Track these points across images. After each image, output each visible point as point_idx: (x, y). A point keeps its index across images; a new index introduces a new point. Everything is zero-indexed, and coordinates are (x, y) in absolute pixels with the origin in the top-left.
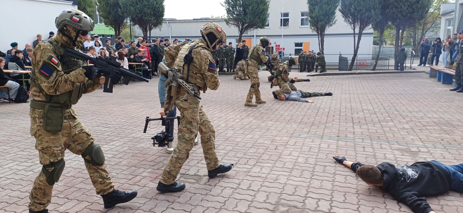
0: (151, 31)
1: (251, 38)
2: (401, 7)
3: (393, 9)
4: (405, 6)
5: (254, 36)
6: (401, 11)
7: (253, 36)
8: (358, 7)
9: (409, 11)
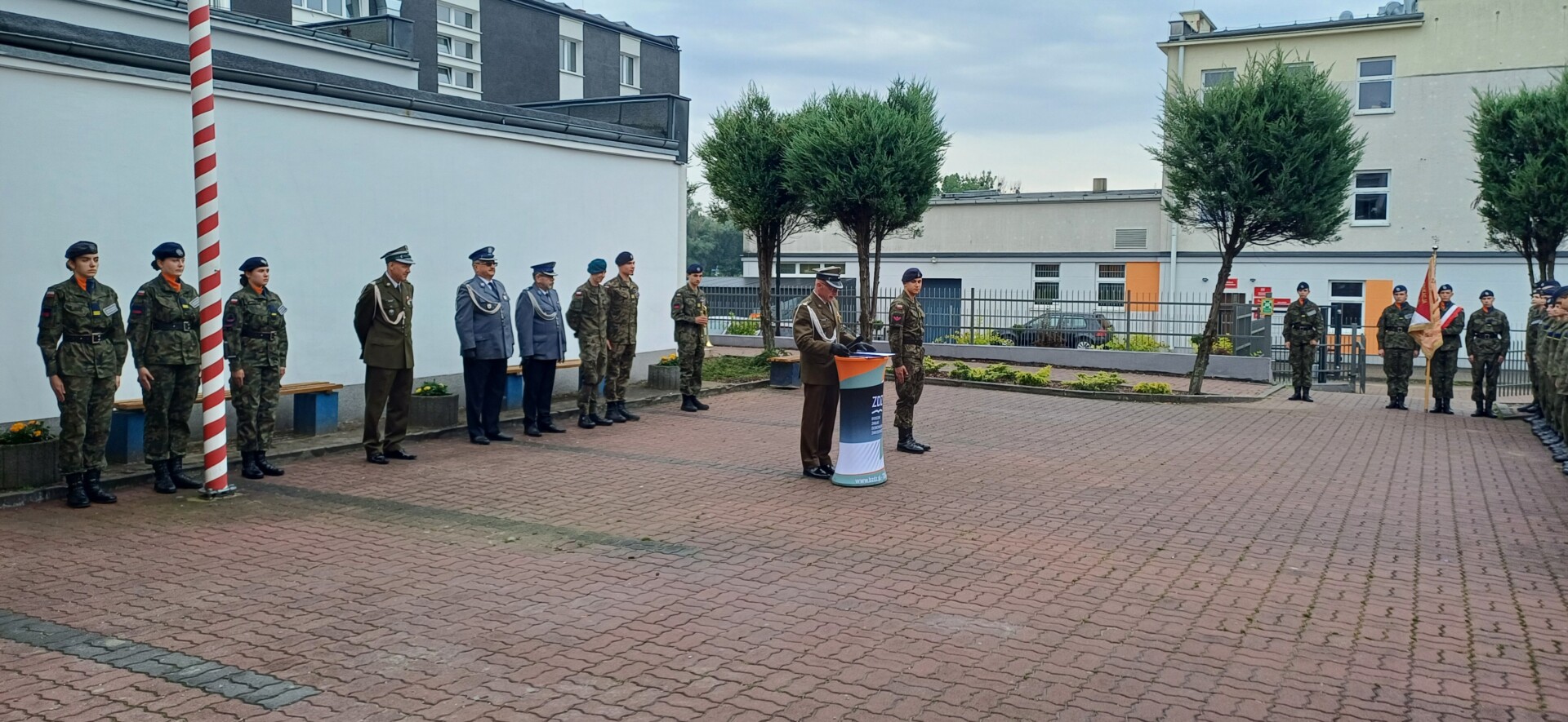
5: (1170, 253)
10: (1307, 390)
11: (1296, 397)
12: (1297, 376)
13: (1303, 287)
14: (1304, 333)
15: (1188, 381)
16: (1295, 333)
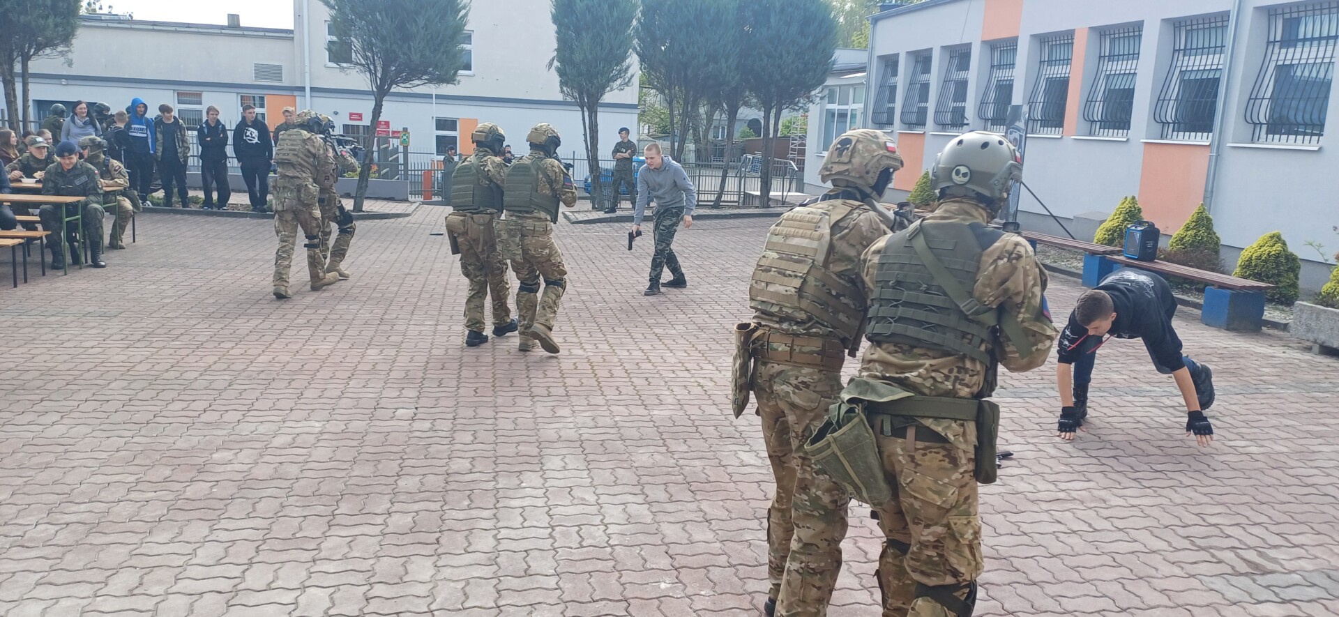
0: (29, 63)
1: (296, 93)
2: (781, 56)
3: (761, 60)
4: (789, 53)
5: (304, 88)
6: (779, 66)
7: (302, 89)
8: (688, 48)
9: (797, 67)
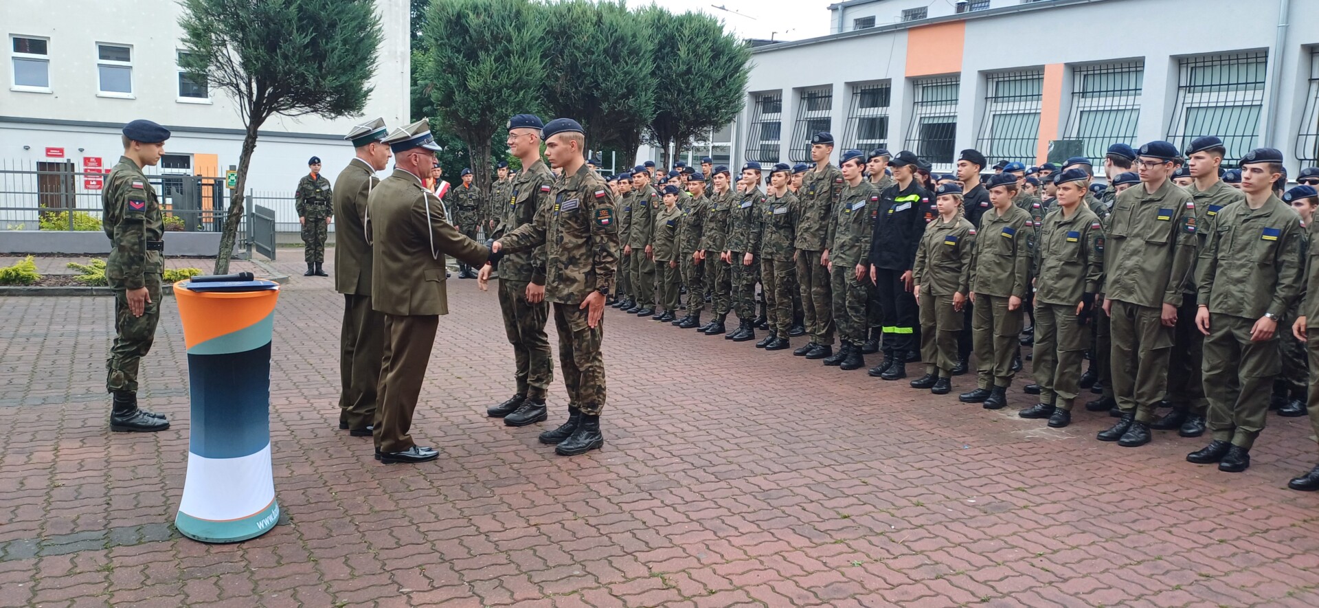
10: (319, 264)
11: (310, 273)
12: (312, 252)
13: (314, 162)
14: (319, 208)
15: (212, 264)
16: (309, 208)
